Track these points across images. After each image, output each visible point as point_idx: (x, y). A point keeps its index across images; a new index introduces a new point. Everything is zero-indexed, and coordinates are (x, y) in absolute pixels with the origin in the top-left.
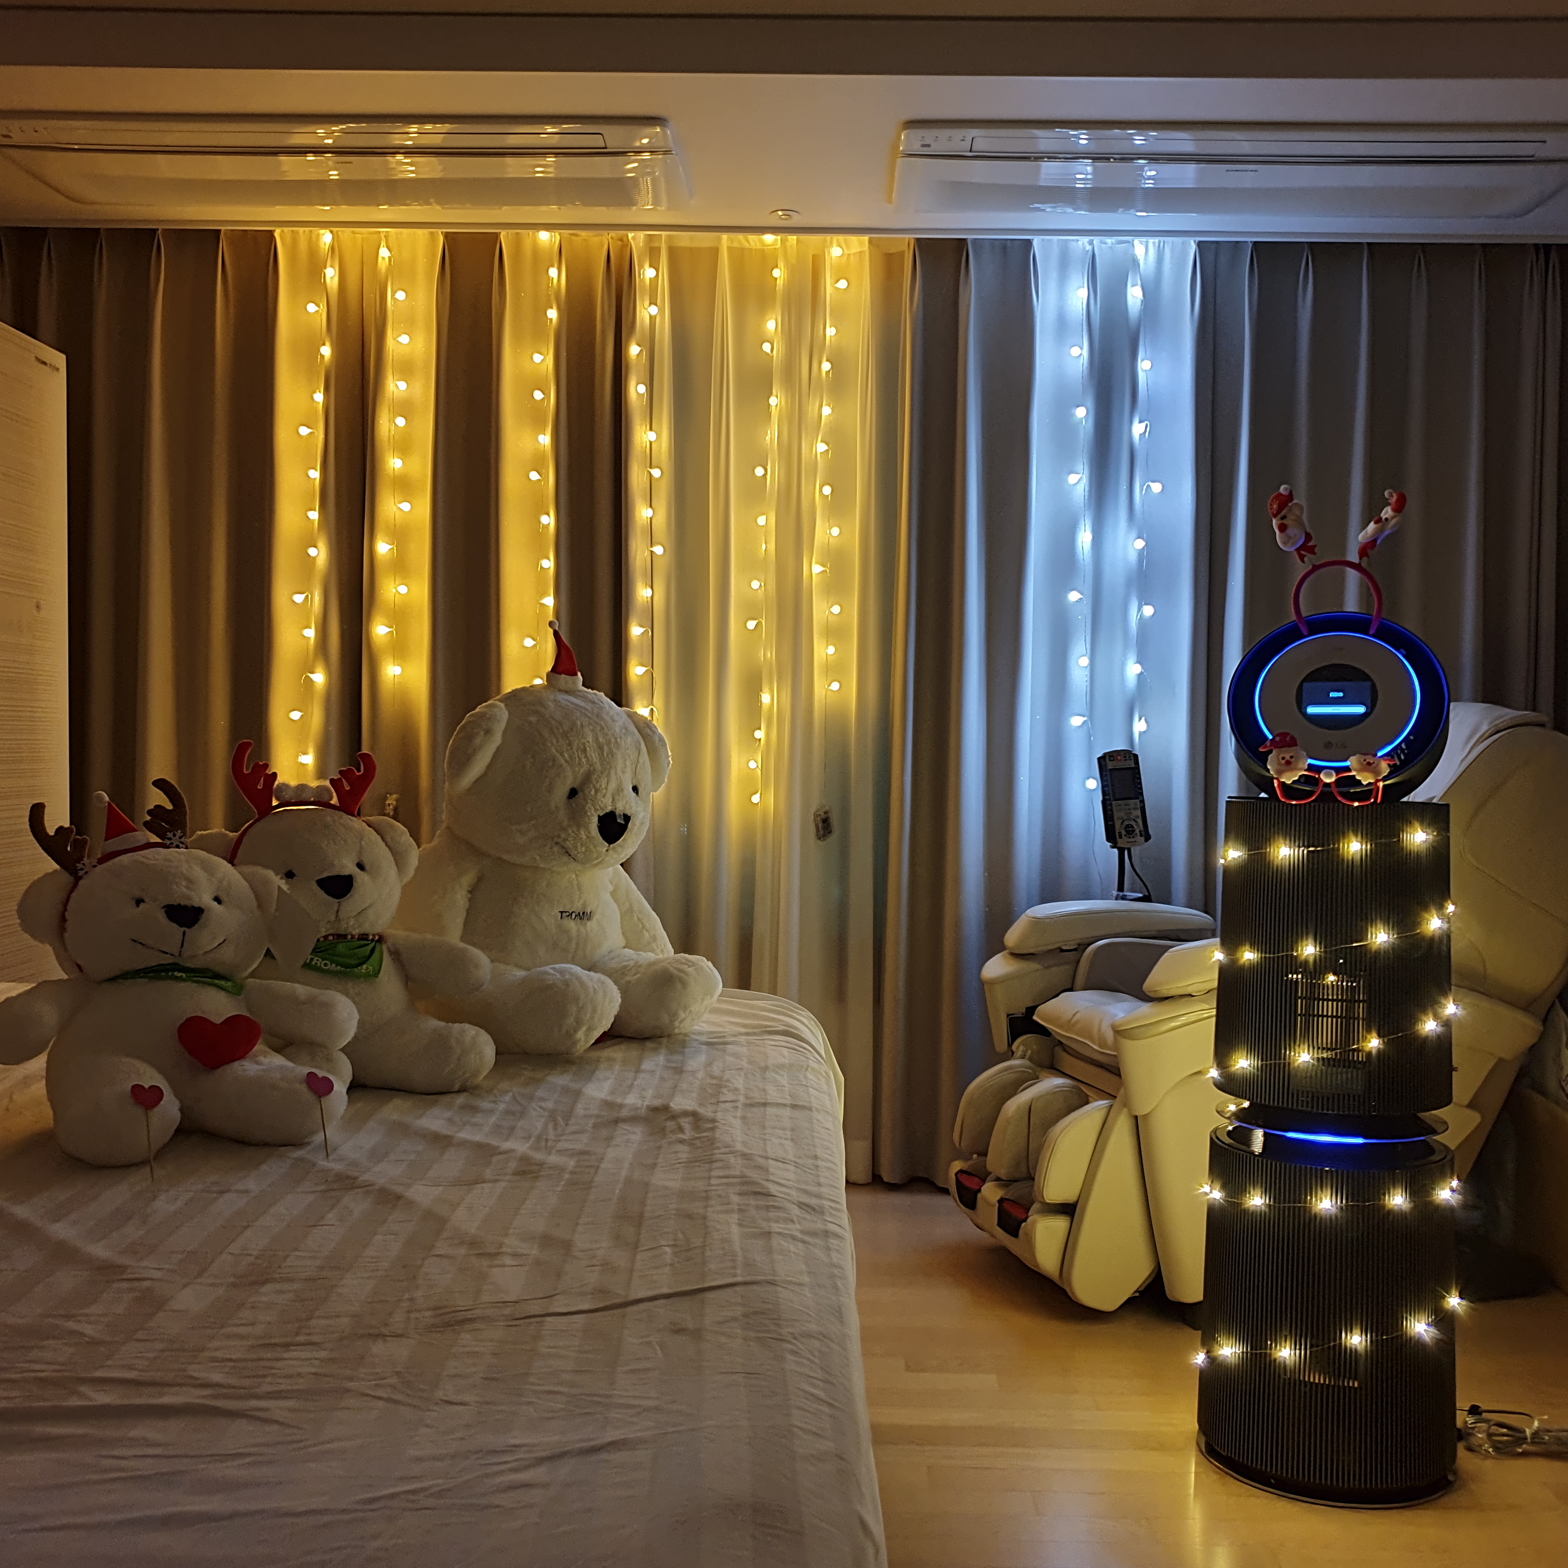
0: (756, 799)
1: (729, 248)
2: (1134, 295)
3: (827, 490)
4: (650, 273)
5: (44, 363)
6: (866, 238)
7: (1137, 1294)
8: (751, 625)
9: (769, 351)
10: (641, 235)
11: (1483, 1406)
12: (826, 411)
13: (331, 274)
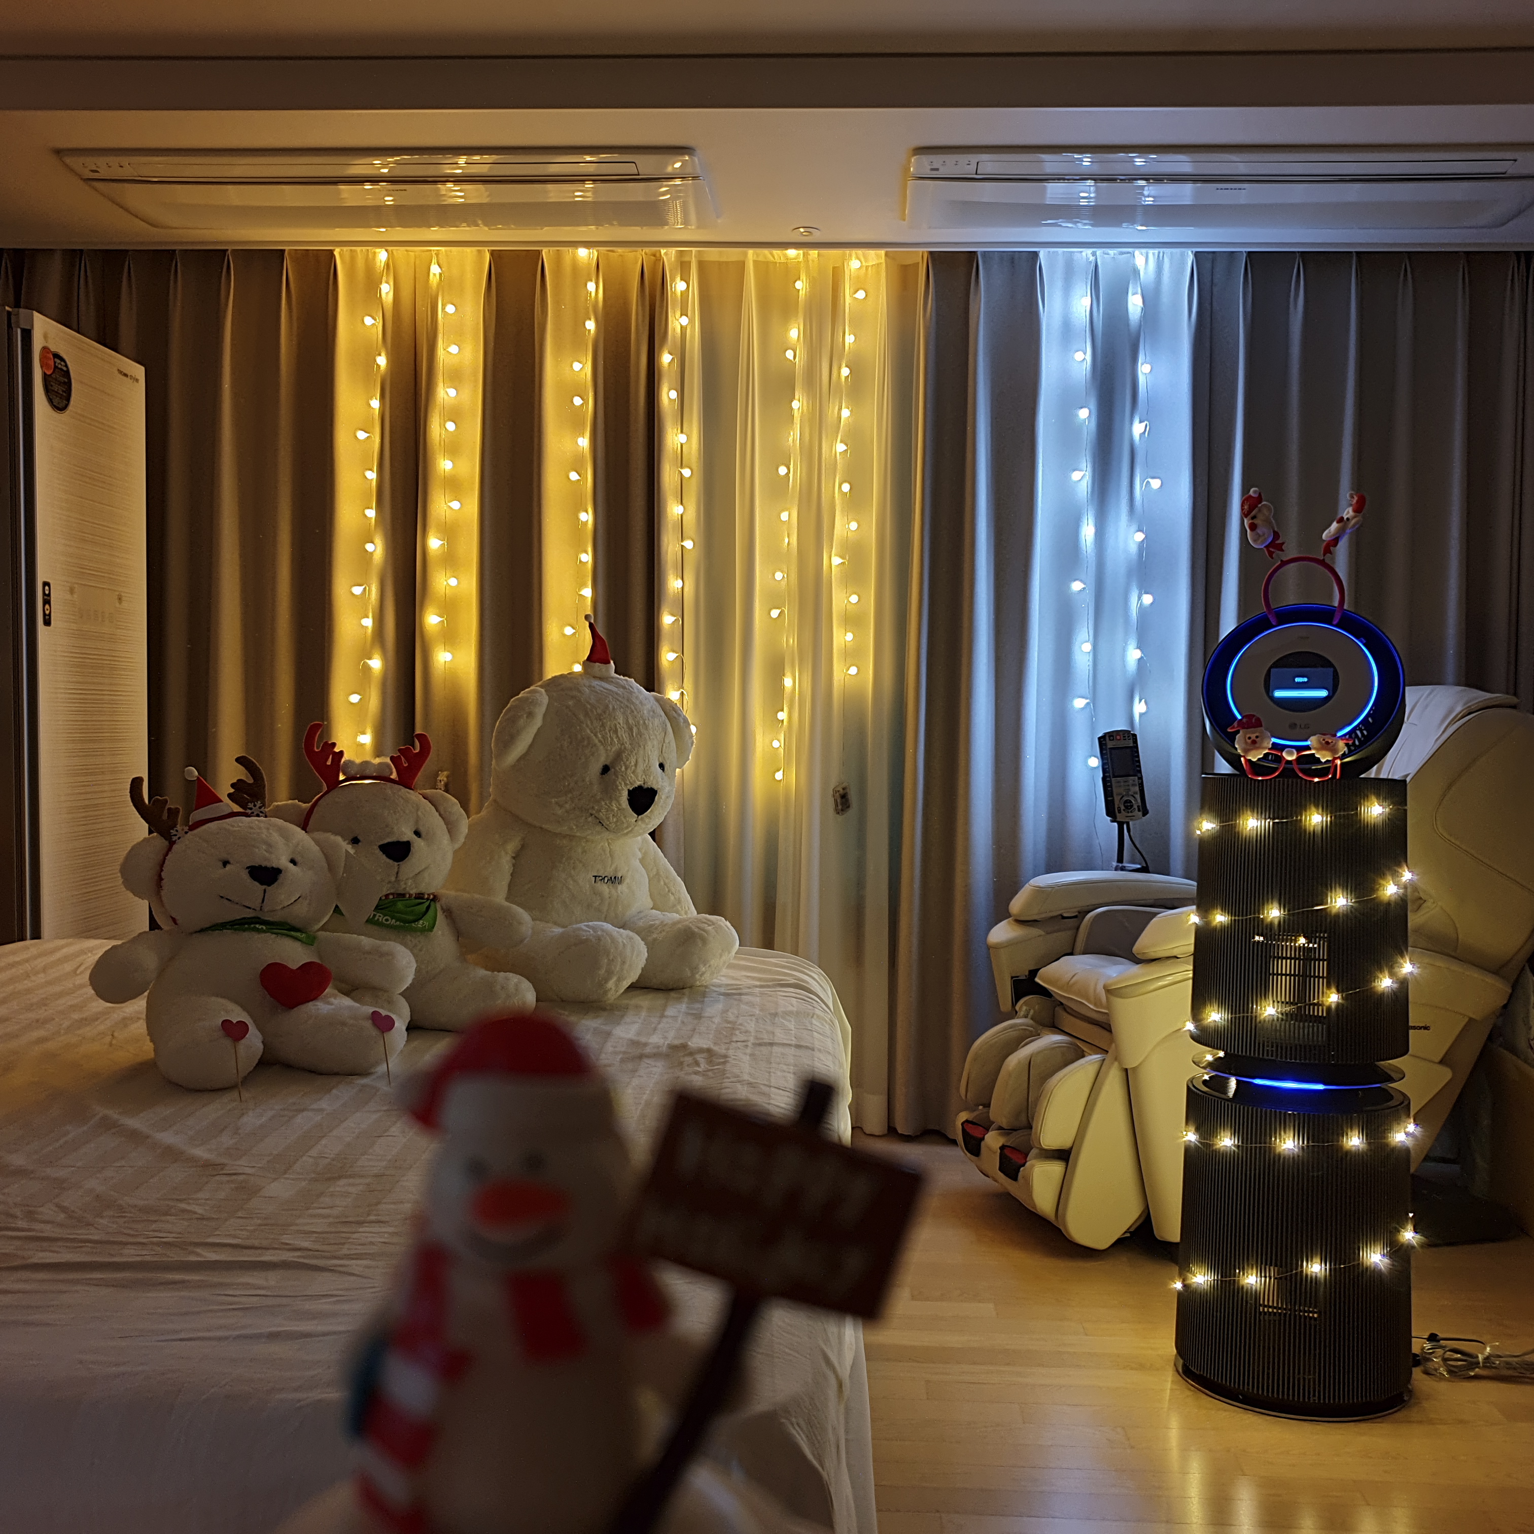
0: (779, 776)
1: (755, 262)
2: (1135, 303)
3: (846, 487)
4: (680, 286)
5: (126, 375)
6: (882, 252)
7: (1128, 1235)
8: (775, 613)
9: (791, 358)
10: (673, 251)
11: (1441, 1335)
12: (846, 413)
13: (386, 290)
